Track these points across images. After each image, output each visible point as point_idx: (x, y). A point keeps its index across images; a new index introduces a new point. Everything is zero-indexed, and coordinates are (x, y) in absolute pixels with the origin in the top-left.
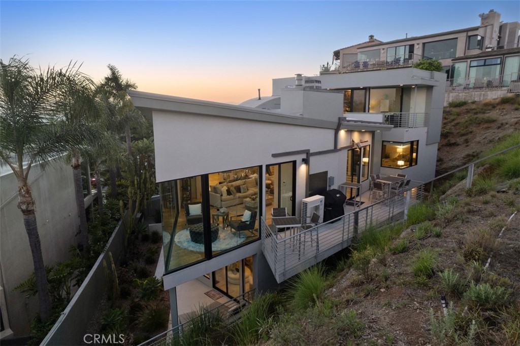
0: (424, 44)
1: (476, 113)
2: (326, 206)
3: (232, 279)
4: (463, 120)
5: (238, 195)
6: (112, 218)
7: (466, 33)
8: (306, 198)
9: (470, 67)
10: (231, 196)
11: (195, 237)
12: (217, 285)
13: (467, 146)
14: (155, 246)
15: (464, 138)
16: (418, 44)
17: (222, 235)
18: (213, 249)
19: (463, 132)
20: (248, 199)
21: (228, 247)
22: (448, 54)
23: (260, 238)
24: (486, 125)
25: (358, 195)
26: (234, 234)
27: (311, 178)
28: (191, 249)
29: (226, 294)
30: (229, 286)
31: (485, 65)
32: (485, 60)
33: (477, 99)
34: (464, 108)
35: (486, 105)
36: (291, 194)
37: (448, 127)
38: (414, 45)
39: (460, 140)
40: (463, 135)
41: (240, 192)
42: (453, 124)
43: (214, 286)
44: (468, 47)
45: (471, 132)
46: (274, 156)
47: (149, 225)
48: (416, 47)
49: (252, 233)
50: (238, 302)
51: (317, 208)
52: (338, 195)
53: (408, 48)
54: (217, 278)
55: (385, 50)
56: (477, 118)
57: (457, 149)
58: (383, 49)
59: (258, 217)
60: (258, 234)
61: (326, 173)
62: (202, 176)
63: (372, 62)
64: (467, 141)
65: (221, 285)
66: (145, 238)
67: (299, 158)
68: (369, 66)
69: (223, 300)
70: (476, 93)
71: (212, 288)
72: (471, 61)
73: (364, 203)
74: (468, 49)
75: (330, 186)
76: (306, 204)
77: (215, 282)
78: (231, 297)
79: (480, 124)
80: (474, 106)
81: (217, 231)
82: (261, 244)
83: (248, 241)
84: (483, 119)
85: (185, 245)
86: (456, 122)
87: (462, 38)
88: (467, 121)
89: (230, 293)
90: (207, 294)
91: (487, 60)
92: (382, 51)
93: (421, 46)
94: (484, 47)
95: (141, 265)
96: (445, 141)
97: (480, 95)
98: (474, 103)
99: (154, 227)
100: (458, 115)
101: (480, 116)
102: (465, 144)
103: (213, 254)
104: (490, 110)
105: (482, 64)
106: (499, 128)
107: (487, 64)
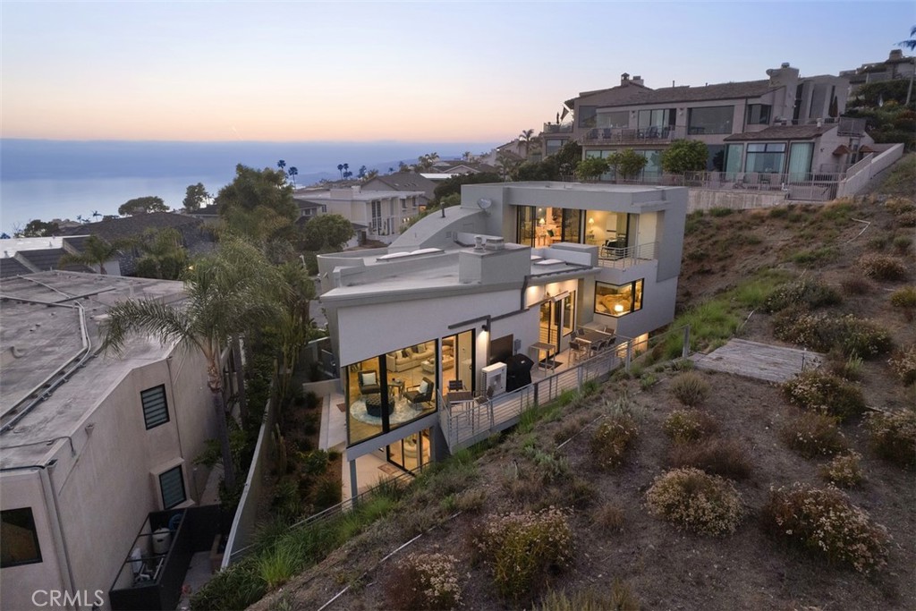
0: (690, 110)
1: (741, 229)
2: (508, 374)
3: (407, 451)
4: (723, 238)
5: (416, 355)
6: (264, 380)
7: (744, 100)
8: (488, 365)
9: (747, 152)
10: (407, 358)
11: (372, 410)
12: (392, 459)
13: (723, 276)
14: (312, 412)
15: (721, 263)
16: (681, 109)
17: (398, 407)
18: (390, 423)
19: (721, 255)
20: (426, 363)
21: (405, 420)
22: (722, 127)
23: (436, 411)
24: (748, 248)
25: (558, 353)
26: (411, 406)
27: (492, 344)
28: (368, 422)
29: (403, 468)
30: (405, 459)
31: (765, 152)
32: (766, 144)
33: (747, 206)
34: (727, 219)
35: (755, 217)
36: (470, 361)
37: (704, 246)
38: (675, 109)
39: (716, 266)
40: (720, 260)
41: (417, 352)
42: (710, 241)
43: (389, 460)
44: (749, 120)
45: (731, 256)
46: (450, 327)
47: (304, 384)
48: (679, 113)
49: (429, 404)
50: (413, 475)
51: (498, 378)
52: (523, 362)
53: (667, 112)
54: (392, 451)
55: (636, 114)
56: (740, 235)
57: (712, 278)
58: (633, 112)
59: (434, 389)
60: (434, 405)
61: (512, 336)
62: (380, 356)
63: (617, 131)
64: (724, 269)
65: (397, 459)
66: (300, 402)
67: (478, 326)
68: (612, 139)
69: (398, 473)
70: (748, 195)
71: (386, 462)
72: (748, 144)
73: (561, 364)
74: (749, 123)
75: (516, 350)
76: (485, 374)
77: (389, 455)
78: (406, 470)
79: (742, 244)
80: (739, 218)
81: (393, 404)
82: (438, 417)
83: (425, 413)
84: (746, 238)
85: (362, 417)
86: (714, 239)
87: (739, 108)
88: (727, 240)
89: (406, 467)
90: (380, 468)
91: (768, 145)
92: (632, 115)
93: (685, 111)
94: (773, 119)
95: (301, 435)
96: (697, 267)
97: (753, 198)
98: (740, 211)
99: (309, 387)
100: (719, 228)
101: (746, 233)
102: (721, 273)
103: (391, 427)
104: (758, 225)
105: (763, 150)
106: (763, 252)
107: (768, 150)
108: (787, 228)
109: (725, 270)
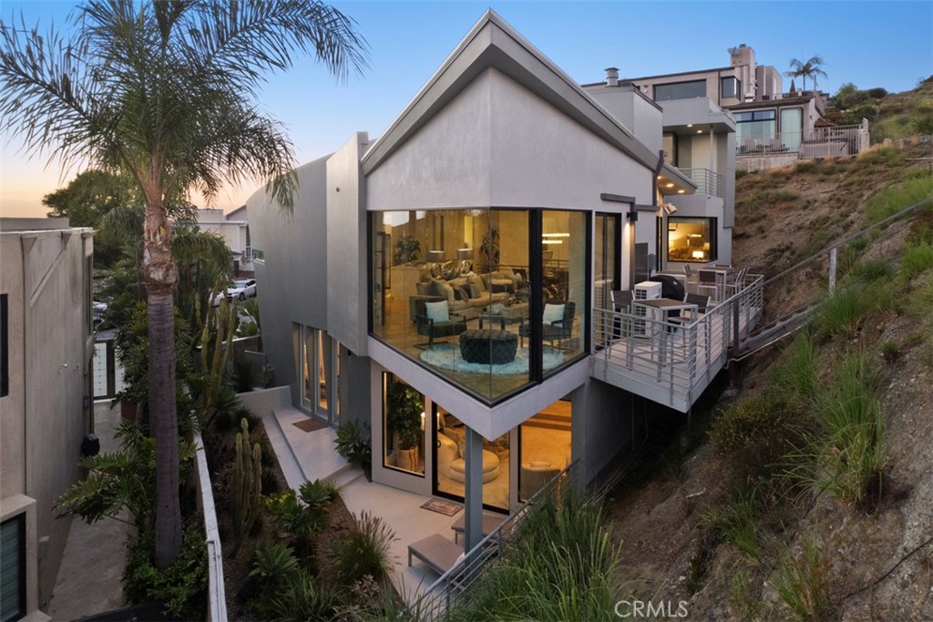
1: (764, 188)
7: (716, 74)
12: (441, 489)
13: (764, 237)
15: (757, 225)
19: (753, 216)
23: (588, 353)
24: (784, 205)
31: (753, 120)
34: (743, 180)
35: (776, 175)
39: (750, 229)
40: (753, 221)
41: (470, 296)
43: (437, 491)
44: (723, 94)
45: (765, 216)
46: (603, 197)
52: (675, 283)
56: (768, 194)
61: (647, 245)
64: (761, 230)
67: (623, 210)
70: (755, 159)
71: (431, 498)
74: (725, 97)
75: (650, 272)
76: (645, 291)
77: (436, 482)
79: (774, 203)
80: (758, 178)
82: (590, 364)
84: (778, 196)
87: (713, 80)
88: (754, 200)
90: (425, 507)
91: (755, 114)
93: (650, 88)
94: (743, 96)
98: (755, 173)
101: (772, 191)
102: (760, 235)
104: (783, 183)
105: (750, 118)
106: (805, 208)
107: (755, 119)
108: (822, 181)
109: (763, 232)
